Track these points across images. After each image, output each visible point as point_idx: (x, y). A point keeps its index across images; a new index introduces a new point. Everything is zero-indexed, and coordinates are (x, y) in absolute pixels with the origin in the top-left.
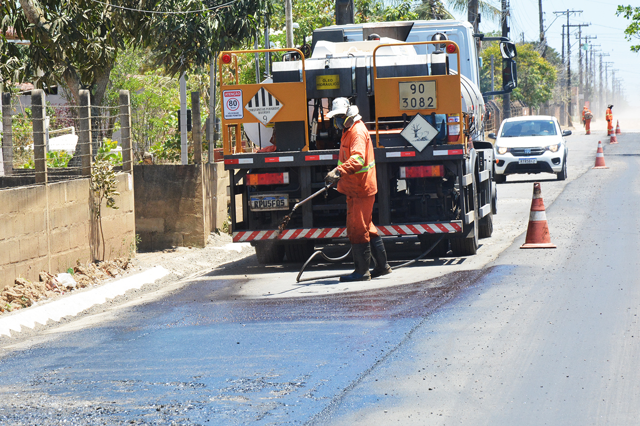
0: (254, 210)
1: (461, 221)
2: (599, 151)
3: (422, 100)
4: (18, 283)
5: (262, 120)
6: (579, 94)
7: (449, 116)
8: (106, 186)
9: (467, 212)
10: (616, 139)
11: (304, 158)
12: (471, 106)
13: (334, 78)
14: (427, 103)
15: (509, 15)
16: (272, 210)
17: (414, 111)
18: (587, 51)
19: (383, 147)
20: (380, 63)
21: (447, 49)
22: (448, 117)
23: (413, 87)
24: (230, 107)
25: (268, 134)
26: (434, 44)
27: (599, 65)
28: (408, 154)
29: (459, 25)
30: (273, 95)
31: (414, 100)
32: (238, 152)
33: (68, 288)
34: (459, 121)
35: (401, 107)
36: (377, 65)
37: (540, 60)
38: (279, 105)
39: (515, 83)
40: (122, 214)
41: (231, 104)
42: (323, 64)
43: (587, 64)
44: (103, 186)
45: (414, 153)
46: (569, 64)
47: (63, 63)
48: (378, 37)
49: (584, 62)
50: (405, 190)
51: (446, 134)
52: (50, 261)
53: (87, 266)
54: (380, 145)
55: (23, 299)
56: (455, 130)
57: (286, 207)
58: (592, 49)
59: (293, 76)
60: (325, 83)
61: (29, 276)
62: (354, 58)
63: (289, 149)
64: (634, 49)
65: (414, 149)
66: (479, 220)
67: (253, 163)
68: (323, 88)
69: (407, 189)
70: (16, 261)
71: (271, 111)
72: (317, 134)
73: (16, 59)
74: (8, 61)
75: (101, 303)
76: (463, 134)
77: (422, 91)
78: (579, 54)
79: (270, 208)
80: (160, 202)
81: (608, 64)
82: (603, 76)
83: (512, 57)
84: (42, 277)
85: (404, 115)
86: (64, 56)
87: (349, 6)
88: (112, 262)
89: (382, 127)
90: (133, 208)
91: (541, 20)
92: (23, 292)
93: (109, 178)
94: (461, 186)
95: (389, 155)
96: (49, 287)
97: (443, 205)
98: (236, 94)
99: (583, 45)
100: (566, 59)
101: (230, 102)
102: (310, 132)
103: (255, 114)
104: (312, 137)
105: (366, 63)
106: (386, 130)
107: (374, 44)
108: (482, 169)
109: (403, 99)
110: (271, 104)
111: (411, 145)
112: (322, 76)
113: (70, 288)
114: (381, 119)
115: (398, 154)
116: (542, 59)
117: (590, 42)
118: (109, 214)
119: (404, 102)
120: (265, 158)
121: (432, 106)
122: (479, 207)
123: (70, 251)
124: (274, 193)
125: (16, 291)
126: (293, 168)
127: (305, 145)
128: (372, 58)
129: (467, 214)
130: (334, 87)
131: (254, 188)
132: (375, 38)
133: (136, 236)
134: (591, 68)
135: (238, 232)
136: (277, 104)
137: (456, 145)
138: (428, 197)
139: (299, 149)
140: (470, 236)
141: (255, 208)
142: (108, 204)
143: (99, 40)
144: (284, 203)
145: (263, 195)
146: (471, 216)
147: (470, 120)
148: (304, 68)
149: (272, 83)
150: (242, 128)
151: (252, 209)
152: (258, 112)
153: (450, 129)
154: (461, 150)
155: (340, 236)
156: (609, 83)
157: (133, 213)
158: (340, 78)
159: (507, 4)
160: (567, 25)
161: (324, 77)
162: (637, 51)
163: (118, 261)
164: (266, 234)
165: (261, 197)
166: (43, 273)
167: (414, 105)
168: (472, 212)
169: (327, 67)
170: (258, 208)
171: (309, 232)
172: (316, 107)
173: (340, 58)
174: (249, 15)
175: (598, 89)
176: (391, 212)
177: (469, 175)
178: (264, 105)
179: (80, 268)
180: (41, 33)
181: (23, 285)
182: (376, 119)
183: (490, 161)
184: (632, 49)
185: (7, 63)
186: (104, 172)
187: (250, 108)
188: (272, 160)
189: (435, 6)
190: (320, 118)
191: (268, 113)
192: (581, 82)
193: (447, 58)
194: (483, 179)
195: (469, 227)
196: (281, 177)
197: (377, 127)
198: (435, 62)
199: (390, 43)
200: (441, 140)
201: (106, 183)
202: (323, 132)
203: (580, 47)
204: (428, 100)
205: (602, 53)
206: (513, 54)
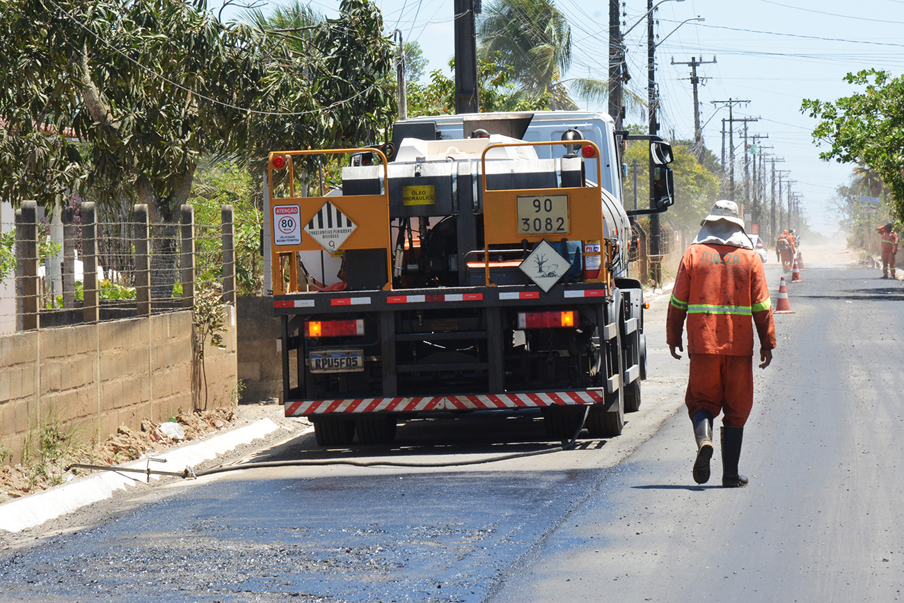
0: (315, 372)
1: (602, 388)
2: (781, 290)
3: (549, 221)
4: (123, 433)
5: (328, 247)
6: (744, 213)
7: (586, 243)
8: (212, 320)
9: (610, 376)
10: (800, 276)
11: (386, 300)
12: (615, 229)
13: (427, 189)
14: (556, 225)
15: (659, 108)
16: (340, 371)
17: (537, 236)
18: (754, 155)
19: (495, 286)
20: (492, 169)
21: (583, 151)
22: (585, 245)
23: (537, 203)
24: (283, 229)
25: (334, 266)
26: (565, 145)
27: (771, 174)
28: (529, 295)
29: (595, 117)
30: (344, 213)
31: (537, 222)
32: (292, 291)
33: (173, 439)
34: (599, 250)
35: (520, 231)
36: (487, 173)
37: (698, 168)
38: (351, 226)
39: (670, 199)
40: (224, 355)
41: (284, 225)
42: (412, 170)
43: (755, 172)
44: (208, 320)
45: (537, 293)
46: (732, 172)
47: (135, 171)
48: (485, 134)
49: (750, 168)
50: (524, 345)
51: (581, 268)
52: (151, 409)
53: (189, 416)
54: (491, 282)
55: (130, 450)
56: (594, 263)
57: (359, 367)
58: (762, 153)
59: (370, 187)
60: (416, 196)
61: (132, 425)
62: (455, 163)
63: (364, 288)
64: (824, 157)
65: (538, 288)
66: (624, 387)
67: (314, 306)
68: (412, 203)
69: (527, 344)
70: (119, 406)
71: (340, 234)
72: (403, 266)
73: (77, 166)
74: (68, 167)
75: (212, 459)
76: (605, 269)
77: (548, 208)
78: (744, 159)
79: (338, 369)
80: (255, 343)
81: (783, 174)
82: (776, 190)
83: (668, 163)
84: (145, 427)
85: (525, 241)
86: (136, 161)
87: (473, 99)
88: (214, 412)
89: (493, 258)
90: (235, 348)
91: (697, 114)
92: (128, 442)
93: (216, 309)
94: (602, 341)
95: (503, 296)
96: (154, 438)
97: (576, 366)
98: (292, 211)
99: (750, 146)
100: (727, 165)
101: (284, 222)
102: (393, 263)
103: (318, 238)
104: (396, 270)
105: (472, 170)
106: (499, 262)
107: (481, 143)
108: (628, 318)
109: (523, 219)
110: (339, 225)
111: (533, 283)
112: (410, 187)
113: (176, 440)
114: (491, 247)
115: (515, 296)
116: (699, 166)
117: (759, 142)
118: (211, 355)
119: (524, 224)
120: (332, 300)
121: (563, 229)
122: (624, 370)
123: (172, 397)
124: (343, 348)
125: (121, 441)
126: (369, 313)
127: (387, 281)
128: (480, 163)
129: (610, 379)
130: (427, 202)
131: (315, 340)
132: (481, 135)
133: (239, 382)
134: (759, 178)
135: (292, 403)
136: (349, 224)
137: (595, 284)
138: (556, 355)
139: (378, 287)
140: (612, 409)
141: (316, 369)
142: (213, 341)
143: (180, 142)
144: (356, 362)
145: (328, 351)
146: (615, 382)
147: (613, 250)
148: (386, 175)
149: (342, 196)
150: (298, 256)
151: (312, 370)
152: (322, 235)
153: (586, 261)
154: (602, 291)
155: (435, 408)
156: (783, 199)
157: (236, 354)
158: (436, 190)
159: (656, 93)
160: (729, 119)
161: (414, 188)
162: (828, 160)
163: (221, 411)
164: (332, 405)
165: (326, 354)
166: (145, 421)
167: (538, 228)
168: (616, 376)
169: (418, 174)
170: (321, 369)
171: (392, 402)
172: (402, 230)
173: (435, 162)
174: (367, 114)
175: (769, 207)
176: (505, 375)
177: (613, 326)
178: (330, 226)
179: (183, 418)
180: (109, 133)
181: (128, 435)
182: (486, 246)
183: (637, 306)
184: (821, 157)
185: (66, 170)
186: (210, 302)
187: (311, 230)
188: (340, 302)
189: (555, 90)
190: (407, 245)
191: (335, 237)
192: (748, 197)
193: (583, 164)
194: (629, 331)
195: (612, 397)
196: (353, 325)
197: (486, 257)
198: (566, 169)
199: (504, 143)
200: (576, 276)
201: (211, 316)
202: (411, 264)
203: (746, 150)
204: (557, 221)
205: (775, 158)
206: (668, 159)
